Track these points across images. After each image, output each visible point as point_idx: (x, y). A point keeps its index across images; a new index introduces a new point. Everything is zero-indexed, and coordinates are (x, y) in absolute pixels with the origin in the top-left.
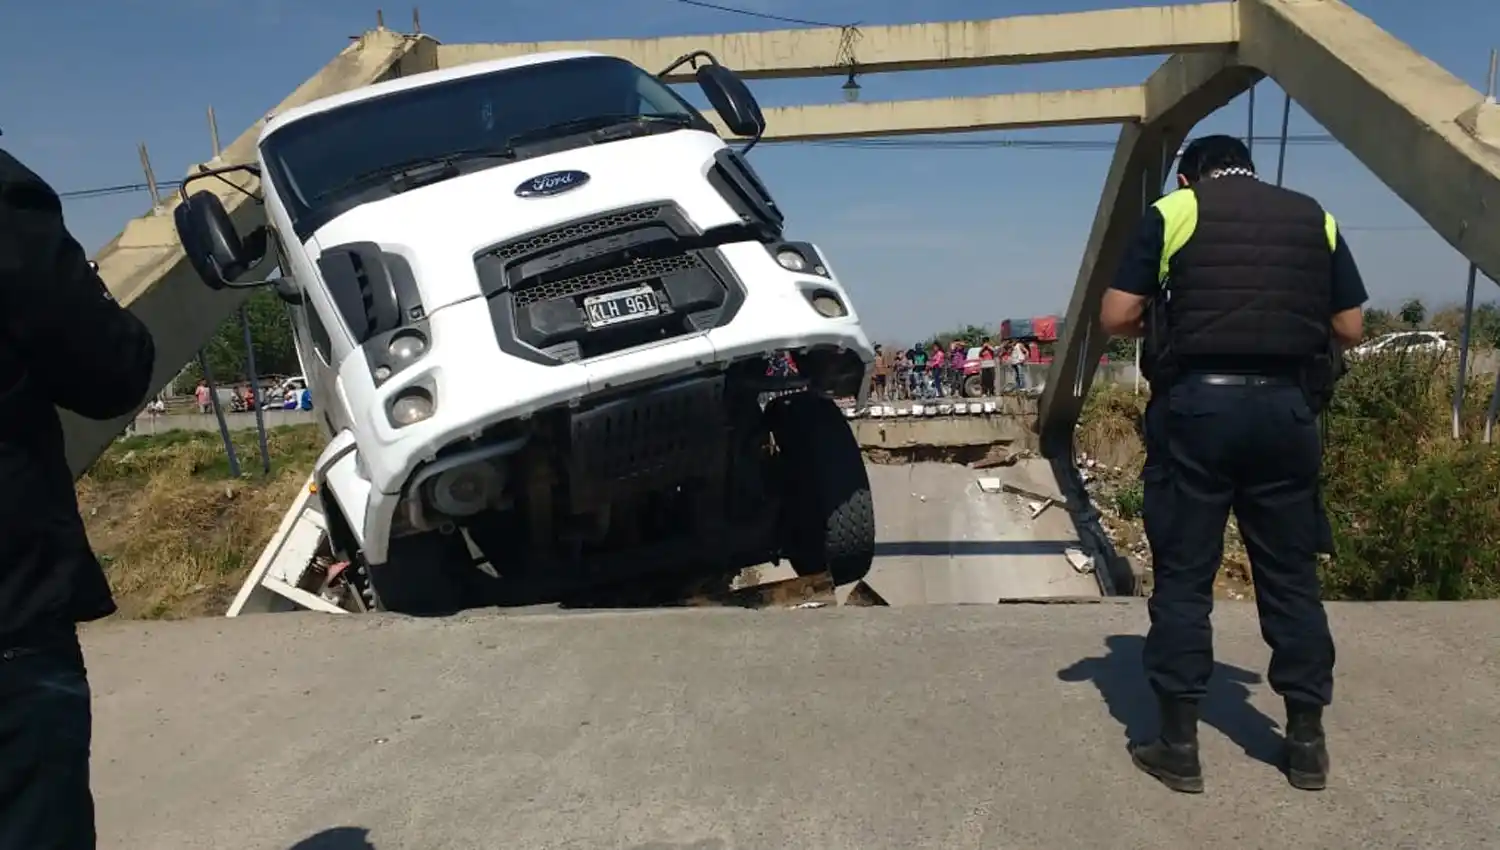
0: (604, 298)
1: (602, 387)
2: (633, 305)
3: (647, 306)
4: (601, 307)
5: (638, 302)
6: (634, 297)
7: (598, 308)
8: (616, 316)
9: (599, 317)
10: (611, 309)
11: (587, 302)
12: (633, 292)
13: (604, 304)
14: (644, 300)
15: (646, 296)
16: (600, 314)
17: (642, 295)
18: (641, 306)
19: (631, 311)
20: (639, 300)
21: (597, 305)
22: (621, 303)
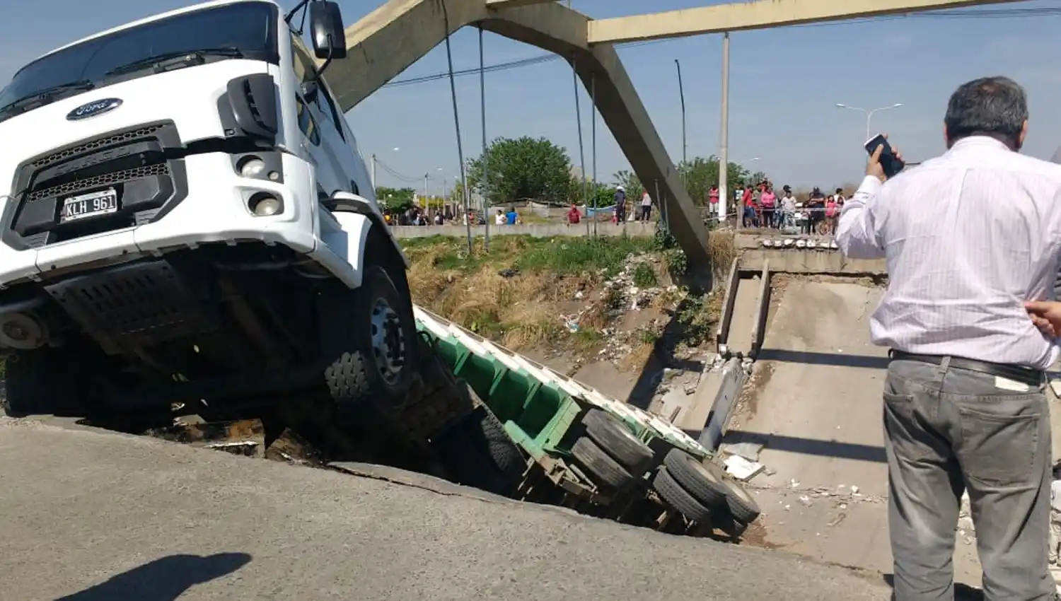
0: (79, 199)
1: (49, 268)
2: (98, 205)
3: (108, 205)
4: (75, 205)
5: (103, 203)
6: (100, 198)
7: (72, 207)
8: (83, 212)
9: (71, 214)
10: (81, 207)
11: (66, 202)
12: (101, 194)
13: (78, 204)
14: (108, 201)
15: (110, 198)
16: (72, 212)
17: (106, 197)
18: (104, 205)
19: (95, 209)
20: (104, 201)
21: (73, 204)
22: (90, 203)
